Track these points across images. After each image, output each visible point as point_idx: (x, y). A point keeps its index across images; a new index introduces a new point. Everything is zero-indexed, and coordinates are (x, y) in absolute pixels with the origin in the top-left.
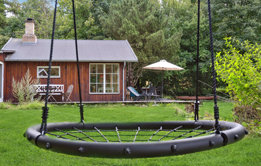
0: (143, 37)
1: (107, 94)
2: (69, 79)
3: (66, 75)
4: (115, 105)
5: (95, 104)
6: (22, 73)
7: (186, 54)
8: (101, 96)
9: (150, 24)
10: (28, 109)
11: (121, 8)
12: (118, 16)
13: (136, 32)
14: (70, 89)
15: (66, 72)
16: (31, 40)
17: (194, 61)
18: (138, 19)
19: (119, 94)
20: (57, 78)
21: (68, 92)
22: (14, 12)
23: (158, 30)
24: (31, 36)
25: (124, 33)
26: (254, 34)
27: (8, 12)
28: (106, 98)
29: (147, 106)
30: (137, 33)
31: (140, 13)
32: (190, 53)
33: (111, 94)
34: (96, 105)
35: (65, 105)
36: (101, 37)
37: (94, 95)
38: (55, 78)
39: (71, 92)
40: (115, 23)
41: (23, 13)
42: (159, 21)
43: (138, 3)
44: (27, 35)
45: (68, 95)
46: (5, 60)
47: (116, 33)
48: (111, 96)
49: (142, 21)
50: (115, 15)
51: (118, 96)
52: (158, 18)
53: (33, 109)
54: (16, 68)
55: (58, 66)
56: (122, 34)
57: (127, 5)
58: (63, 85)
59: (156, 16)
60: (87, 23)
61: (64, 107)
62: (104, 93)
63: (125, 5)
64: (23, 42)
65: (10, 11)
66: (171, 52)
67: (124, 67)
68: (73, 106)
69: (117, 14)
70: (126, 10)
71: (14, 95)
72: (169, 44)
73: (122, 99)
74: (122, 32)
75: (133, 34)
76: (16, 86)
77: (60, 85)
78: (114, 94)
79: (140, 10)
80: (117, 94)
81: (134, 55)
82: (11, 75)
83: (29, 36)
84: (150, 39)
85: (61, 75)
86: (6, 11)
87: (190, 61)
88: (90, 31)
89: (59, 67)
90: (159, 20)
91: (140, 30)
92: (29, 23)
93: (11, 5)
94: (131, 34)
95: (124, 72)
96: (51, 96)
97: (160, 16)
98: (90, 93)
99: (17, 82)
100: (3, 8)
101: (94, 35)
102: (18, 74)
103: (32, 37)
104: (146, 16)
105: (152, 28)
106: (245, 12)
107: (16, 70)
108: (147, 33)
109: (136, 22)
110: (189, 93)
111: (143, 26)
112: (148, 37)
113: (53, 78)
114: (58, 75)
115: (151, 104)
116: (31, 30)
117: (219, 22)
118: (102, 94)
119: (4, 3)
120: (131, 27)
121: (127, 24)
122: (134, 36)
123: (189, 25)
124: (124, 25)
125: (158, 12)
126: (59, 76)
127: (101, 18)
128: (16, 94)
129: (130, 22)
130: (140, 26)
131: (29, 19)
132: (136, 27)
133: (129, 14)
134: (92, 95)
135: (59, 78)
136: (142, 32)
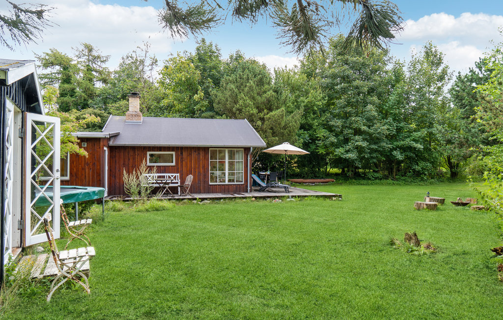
0: (261, 115)
1: (230, 185)
2: (185, 167)
3: (182, 162)
4: (244, 200)
5: (221, 198)
6: (129, 159)
7: (302, 133)
8: (223, 187)
9: (269, 101)
10: (147, 210)
11: (236, 82)
12: (234, 91)
13: (254, 109)
14: (189, 180)
15: (182, 158)
16: (136, 118)
17: (310, 141)
18: (255, 95)
19: (243, 185)
20: (172, 166)
21: (187, 183)
22: (105, 81)
23: (278, 108)
24: (137, 113)
25: (240, 110)
26: (376, 114)
27: (97, 81)
28: (228, 188)
29: (281, 201)
30: (255, 111)
31: (257, 87)
32: (306, 132)
33: (234, 185)
34: (222, 200)
35: (185, 201)
36: (211, 113)
37: (214, 185)
38: (170, 166)
39: (190, 184)
40: (229, 99)
41: (115, 84)
42: (279, 98)
43: (255, 77)
44: (131, 113)
45: (187, 188)
46: (110, 145)
47: (230, 111)
48: (235, 186)
49: (260, 97)
50: (231, 90)
51: (242, 186)
52: (277, 93)
53: (154, 210)
54: (122, 154)
55: (172, 151)
56: (238, 112)
57: (243, 79)
58: (179, 174)
59: (276, 91)
60: (196, 97)
61: (185, 203)
62: (227, 183)
63: (241, 79)
64: (127, 121)
65: (100, 80)
66: (290, 132)
67: (250, 153)
68: (195, 201)
69: (233, 89)
70: (242, 84)
71: (127, 191)
72: (290, 123)
73: (247, 190)
74: (238, 110)
75: (251, 112)
76: (128, 180)
77: (174, 175)
78: (238, 185)
79: (258, 85)
80: (241, 185)
81: (259, 138)
82: (115, 162)
83: (134, 113)
84: (270, 118)
85: (177, 162)
86: (95, 80)
87: (307, 141)
88: (198, 106)
89: (174, 153)
90: (278, 96)
91: (257, 108)
92: (133, 99)
93: (100, 73)
94: (249, 112)
95: (249, 158)
96: (167, 189)
97: (280, 92)
98: (210, 184)
99: (129, 175)
100: (92, 77)
101: (203, 111)
102: (124, 161)
103: (137, 115)
104: (265, 92)
105: (271, 105)
106: (366, 89)
107: (122, 156)
108: (265, 110)
109: (253, 98)
110: (303, 175)
111: (261, 104)
112: (268, 116)
113: (167, 166)
114: (173, 162)
115: (285, 198)
116: (136, 107)
117: (337, 98)
118: (224, 185)
119: (92, 71)
120: (249, 104)
121: (244, 100)
122: (253, 114)
123: (306, 101)
124: (241, 102)
125: (278, 88)
126: (174, 164)
127: (213, 92)
128: (129, 190)
129: (247, 98)
130: (258, 103)
131: (133, 94)
132: (254, 104)
133: (246, 89)
134: (212, 185)
135: (174, 166)
136: (260, 110)
